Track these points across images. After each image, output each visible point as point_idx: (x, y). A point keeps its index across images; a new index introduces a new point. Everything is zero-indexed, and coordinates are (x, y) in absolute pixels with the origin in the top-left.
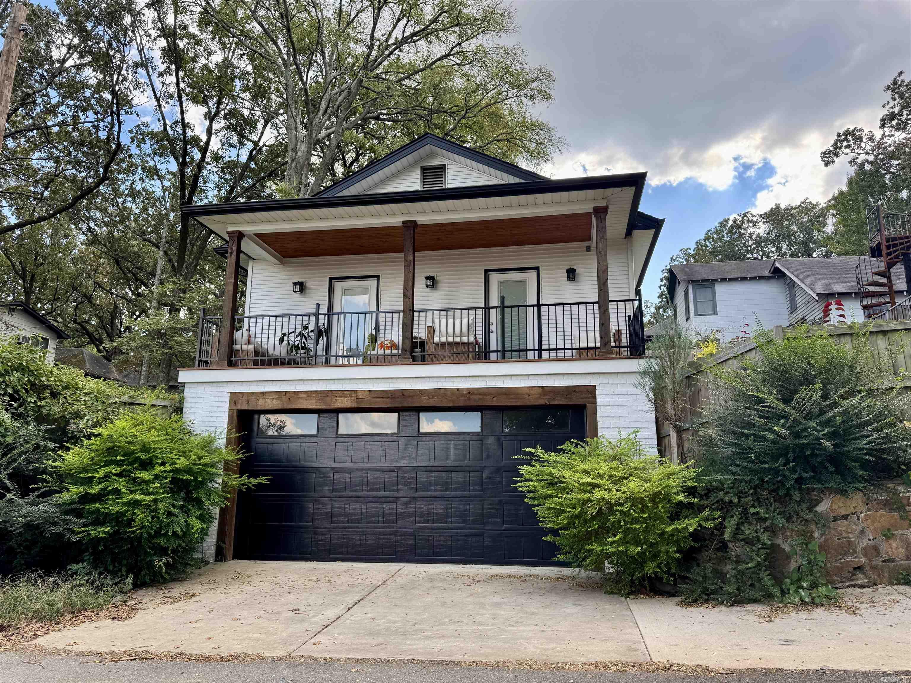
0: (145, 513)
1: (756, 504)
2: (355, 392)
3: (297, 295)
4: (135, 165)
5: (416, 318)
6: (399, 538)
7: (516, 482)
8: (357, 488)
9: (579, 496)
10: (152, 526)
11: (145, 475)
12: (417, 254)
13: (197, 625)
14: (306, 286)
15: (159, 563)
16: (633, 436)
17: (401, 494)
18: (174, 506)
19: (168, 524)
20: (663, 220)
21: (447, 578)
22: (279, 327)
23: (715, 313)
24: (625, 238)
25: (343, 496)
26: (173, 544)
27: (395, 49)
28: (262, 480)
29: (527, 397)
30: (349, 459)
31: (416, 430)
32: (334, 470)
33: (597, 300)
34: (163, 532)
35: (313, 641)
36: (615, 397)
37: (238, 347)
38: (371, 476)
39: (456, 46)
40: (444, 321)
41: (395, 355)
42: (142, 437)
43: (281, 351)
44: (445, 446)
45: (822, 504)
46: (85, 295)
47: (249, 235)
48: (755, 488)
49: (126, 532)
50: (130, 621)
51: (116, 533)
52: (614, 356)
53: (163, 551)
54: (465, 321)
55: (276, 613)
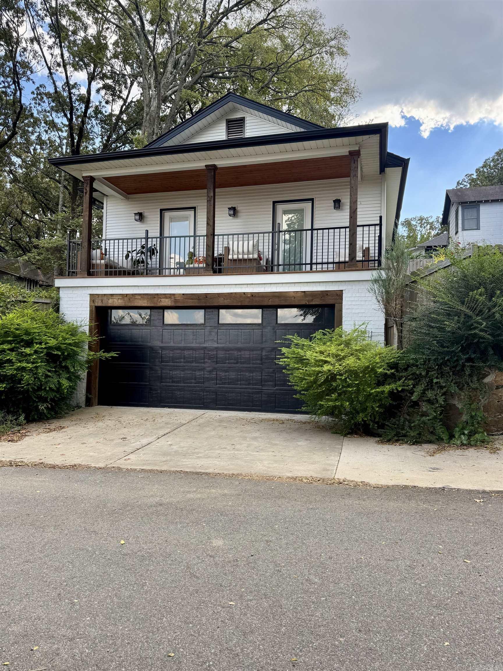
0: (29, 375)
1: (439, 376)
2: (174, 295)
3: (138, 223)
4: (39, 120)
5: (216, 240)
6: (205, 394)
7: (279, 359)
8: (178, 360)
9: (313, 369)
10: (35, 384)
11: (28, 351)
12: (217, 190)
13: (58, 446)
14: (144, 216)
15: (42, 407)
16: (364, 326)
17: (207, 365)
18: (49, 371)
19: (46, 382)
20: (409, 159)
21: (232, 420)
22: (125, 247)
23: (478, 228)
24: (380, 174)
25: (168, 366)
26: (51, 395)
27: (222, 18)
28: (113, 354)
29: (293, 299)
30: (172, 341)
31: (217, 322)
32: (162, 348)
33: (348, 224)
34: (43, 388)
35: (125, 458)
36: (356, 299)
37: (94, 262)
38: (186, 353)
39: (272, 12)
40: (236, 243)
41: (202, 268)
42: (25, 325)
43: (127, 264)
44: (237, 333)
45: (489, 377)
46: (16, 220)
47: (99, 178)
48: (440, 366)
49: (18, 387)
50: (19, 443)
51: (11, 388)
52: (358, 268)
53: (44, 400)
54: (251, 243)
55: (110, 440)
